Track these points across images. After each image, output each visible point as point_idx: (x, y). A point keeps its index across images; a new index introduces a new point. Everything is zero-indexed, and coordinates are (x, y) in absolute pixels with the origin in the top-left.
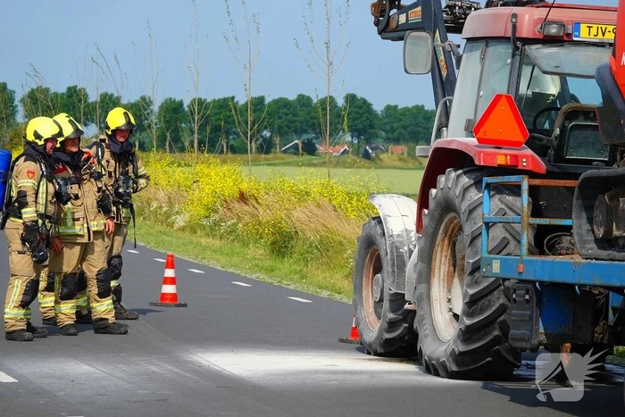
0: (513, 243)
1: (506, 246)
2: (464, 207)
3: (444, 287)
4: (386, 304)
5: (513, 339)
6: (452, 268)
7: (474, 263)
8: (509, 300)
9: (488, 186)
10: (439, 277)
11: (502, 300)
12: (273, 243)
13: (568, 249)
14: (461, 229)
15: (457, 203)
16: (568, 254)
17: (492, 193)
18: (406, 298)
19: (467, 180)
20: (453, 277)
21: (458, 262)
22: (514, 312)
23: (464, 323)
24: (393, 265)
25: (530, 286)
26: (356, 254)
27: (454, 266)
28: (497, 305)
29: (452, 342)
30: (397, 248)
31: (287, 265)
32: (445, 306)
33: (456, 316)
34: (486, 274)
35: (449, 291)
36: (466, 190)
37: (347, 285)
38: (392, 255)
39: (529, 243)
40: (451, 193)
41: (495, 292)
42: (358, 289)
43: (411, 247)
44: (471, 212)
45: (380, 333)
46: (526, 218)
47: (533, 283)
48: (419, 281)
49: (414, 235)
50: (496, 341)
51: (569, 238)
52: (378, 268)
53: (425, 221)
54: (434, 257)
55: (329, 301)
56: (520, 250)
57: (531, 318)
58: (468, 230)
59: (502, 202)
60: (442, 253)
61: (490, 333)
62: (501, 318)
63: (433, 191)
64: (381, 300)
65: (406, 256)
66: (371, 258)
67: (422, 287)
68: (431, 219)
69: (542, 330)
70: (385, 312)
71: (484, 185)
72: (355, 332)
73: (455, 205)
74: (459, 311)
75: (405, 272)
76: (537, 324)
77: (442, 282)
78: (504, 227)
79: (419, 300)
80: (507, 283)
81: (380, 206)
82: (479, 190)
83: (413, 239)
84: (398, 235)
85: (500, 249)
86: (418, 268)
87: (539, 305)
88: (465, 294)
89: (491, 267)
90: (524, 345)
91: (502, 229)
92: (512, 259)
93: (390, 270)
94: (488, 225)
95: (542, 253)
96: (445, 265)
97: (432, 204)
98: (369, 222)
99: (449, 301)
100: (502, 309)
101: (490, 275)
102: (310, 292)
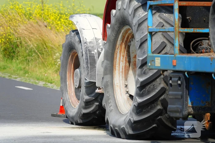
0: (169, 46)
1: (164, 48)
2: (135, 21)
3: (122, 77)
4: (83, 89)
5: (170, 111)
6: (128, 64)
7: (142, 60)
8: (167, 85)
9: (151, 7)
10: (119, 70)
11: (163, 85)
12: (5, 50)
13: (207, 49)
14: (133, 37)
15: (130, 20)
16: (207, 52)
17: (154, 12)
18: (97, 85)
19: (136, 3)
20: (128, 70)
21: (132, 60)
22: (170, 92)
23: (137, 101)
24: (87, 62)
25: (181, 75)
26: (62, 55)
27: (129, 62)
28: (159, 89)
29: (128, 114)
30: (90, 51)
31: (15, 65)
32: (124, 90)
33: (131, 97)
34: (151, 68)
35: (126, 79)
36: (136, 10)
37: (56, 77)
38: (87, 56)
39: (180, 46)
40: (126, 12)
41: (158, 80)
42: (63, 80)
43: (100, 50)
44: (140, 25)
45: (79, 109)
46: (177, 29)
47: (183, 72)
48: (105, 73)
49: (101, 42)
50: (159, 113)
51: (207, 41)
52: (77, 65)
53: (109, 32)
54: (115, 56)
55: (44, 88)
56: (174, 50)
57: (182, 96)
58: (138, 37)
59: (161, 18)
60: (120, 53)
61: (155, 107)
62: (162, 97)
63: (114, 12)
64: (80, 87)
65: (96, 56)
66: (72, 58)
67: (108, 78)
68: (113, 31)
69: (190, 104)
70: (82, 95)
71: (148, 6)
72: (62, 109)
73: (129, 21)
74: (133, 93)
75: (95, 67)
76: (187, 100)
77: (121, 73)
78: (162, 35)
79: (106, 86)
80: (165, 73)
81: (77, 22)
82: (145, 10)
83: (101, 44)
84: (90, 42)
85: (160, 50)
86: (105, 64)
87: (188, 87)
88: (137, 82)
89: (154, 62)
90: (178, 115)
91: (161, 36)
92: (168, 57)
93: (85, 66)
94: (151, 34)
95: (189, 52)
96: (123, 61)
97: (113, 20)
98: (70, 34)
99: (126, 86)
100: (163, 91)
101: (153, 68)
102: (31, 83)
